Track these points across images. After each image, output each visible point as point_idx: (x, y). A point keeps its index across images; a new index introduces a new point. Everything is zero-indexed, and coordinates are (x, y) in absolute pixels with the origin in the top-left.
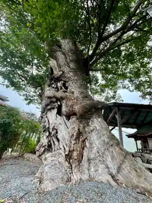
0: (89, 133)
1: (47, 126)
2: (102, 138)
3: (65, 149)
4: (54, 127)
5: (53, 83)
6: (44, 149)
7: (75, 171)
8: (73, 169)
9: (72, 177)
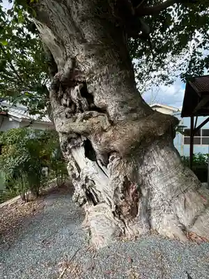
0: (146, 175)
1: (77, 174)
2: (169, 182)
3: (110, 201)
4: (87, 177)
5: (62, 97)
6: (82, 199)
7: (130, 224)
8: (126, 223)
9: (126, 232)
